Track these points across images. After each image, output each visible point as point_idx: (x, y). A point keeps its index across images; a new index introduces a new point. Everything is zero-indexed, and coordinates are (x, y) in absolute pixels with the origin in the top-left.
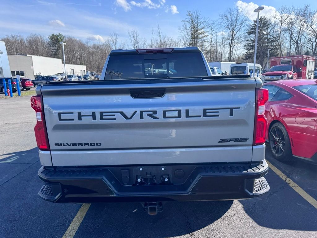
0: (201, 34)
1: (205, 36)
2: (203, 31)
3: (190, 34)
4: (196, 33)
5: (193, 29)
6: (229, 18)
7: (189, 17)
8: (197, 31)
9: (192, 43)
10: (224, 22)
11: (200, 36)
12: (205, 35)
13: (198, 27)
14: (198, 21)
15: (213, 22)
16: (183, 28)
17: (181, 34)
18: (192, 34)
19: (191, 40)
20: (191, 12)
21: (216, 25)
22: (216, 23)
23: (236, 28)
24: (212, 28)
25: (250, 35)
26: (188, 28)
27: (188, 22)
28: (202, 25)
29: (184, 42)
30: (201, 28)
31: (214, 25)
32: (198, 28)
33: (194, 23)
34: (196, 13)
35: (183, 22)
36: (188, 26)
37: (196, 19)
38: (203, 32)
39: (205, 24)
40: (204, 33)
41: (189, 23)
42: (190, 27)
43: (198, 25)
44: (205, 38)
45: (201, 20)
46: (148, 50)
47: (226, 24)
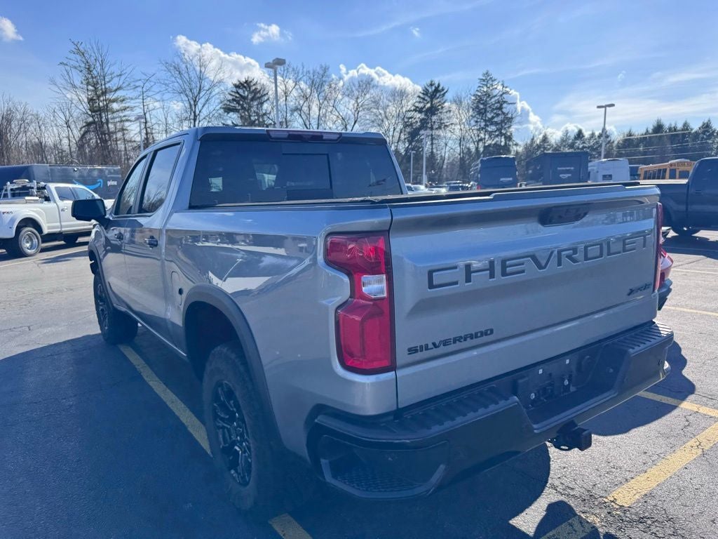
0: (114, 101)
1: (128, 107)
2: (119, 94)
3: (86, 100)
4: (102, 99)
5: (90, 88)
6: (183, 72)
7: (79, 58)
8: (104, 93)
9: (94, 122)
10: (173, 79)
11: (115, 106)
12: (127, 105)
13: (105, 84)
14: (106, 70)
15: (145, 77)
16: (63, 82)
17: (58, 95)
18: (91, 100)
19: (90, 113)
20: (83, 45)
21: (152, 84)
22: (152, 79)
23: (201, 95)
24: (144, 90)
25: (228, 113)
26: (77, 83)
27: (76, 68)
28: (116, 80)
29: (65, 117)
30: (115, 88)
31: (148, 85)
32: (107, 86)
33: (94, 72)
34: (96, 51)
35: (62, 66)
36: (78, 78)
37: (98, 64)
38: (122, 98)
39: (123, 77)
40: (123, 100)
41: (81, 71)
42: (84, 82)
43: (107, 80)
44: (126, 113)
45: (112, 69)
46: (291, 133)
47: (176, 84)
